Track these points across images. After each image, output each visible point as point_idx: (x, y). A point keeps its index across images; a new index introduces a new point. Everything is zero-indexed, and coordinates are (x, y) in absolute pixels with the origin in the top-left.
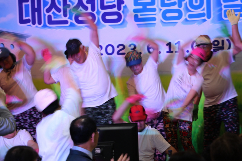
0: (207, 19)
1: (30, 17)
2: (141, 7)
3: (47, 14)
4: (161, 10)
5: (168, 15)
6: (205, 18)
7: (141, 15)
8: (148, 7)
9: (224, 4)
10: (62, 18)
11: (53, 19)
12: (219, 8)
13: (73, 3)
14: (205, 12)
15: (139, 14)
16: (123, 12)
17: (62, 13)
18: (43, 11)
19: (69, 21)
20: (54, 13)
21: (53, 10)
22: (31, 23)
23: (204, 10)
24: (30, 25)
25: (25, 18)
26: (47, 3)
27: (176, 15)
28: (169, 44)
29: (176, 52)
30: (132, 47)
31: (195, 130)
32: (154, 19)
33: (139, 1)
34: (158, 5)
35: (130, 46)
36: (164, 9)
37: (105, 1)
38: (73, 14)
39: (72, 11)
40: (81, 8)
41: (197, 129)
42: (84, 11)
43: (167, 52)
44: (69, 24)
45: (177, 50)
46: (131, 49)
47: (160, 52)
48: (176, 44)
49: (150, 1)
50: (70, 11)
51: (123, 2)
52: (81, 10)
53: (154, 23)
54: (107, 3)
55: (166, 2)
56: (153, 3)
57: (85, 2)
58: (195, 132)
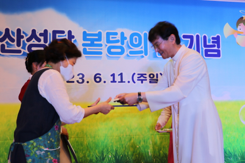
0: (144, 56)
2: (89, 42)
3: (0, 43)
4: (106, 45)
5: (113, 50)
6: (143, 54)
7: (89, 49)
8: (95, 42)
10: (15, 47)
11: (6, 48)
13: (26, 35)
14: (143, 50)
15: (87, 48)
17: (15, 43)
19: (23, 50)
20: (7, 43)
21: (7, 40)
23: (142, 48)
26: (1, 33)
27: (119, 50)
28: (113, 75)
29: (119, 82)
30: (81, 76)
31: (134, 149)
32: (101, 53)
33: (88, 37)
34: (104, 41)
35: (78, 75)
36: (109, 45)
37: (57, 35)
38: (26, 44)
39: (26, 42)
40: (34, 39)
41: (136, 149)
42: (36, 43)
43: (111, 82)
44: (22, 53)
45: (120, 81)
46: (80, 78)
47: (105, 82)
48: (119, 75)
49: (97, 37)
50: (24, 41)
51: (73, 37)
52: (34, 41)
53: (100, 57)
54: (59, 36)
55: (111, 39)
56: (100, 39)
57: (38, 35)
58: (134, 152)
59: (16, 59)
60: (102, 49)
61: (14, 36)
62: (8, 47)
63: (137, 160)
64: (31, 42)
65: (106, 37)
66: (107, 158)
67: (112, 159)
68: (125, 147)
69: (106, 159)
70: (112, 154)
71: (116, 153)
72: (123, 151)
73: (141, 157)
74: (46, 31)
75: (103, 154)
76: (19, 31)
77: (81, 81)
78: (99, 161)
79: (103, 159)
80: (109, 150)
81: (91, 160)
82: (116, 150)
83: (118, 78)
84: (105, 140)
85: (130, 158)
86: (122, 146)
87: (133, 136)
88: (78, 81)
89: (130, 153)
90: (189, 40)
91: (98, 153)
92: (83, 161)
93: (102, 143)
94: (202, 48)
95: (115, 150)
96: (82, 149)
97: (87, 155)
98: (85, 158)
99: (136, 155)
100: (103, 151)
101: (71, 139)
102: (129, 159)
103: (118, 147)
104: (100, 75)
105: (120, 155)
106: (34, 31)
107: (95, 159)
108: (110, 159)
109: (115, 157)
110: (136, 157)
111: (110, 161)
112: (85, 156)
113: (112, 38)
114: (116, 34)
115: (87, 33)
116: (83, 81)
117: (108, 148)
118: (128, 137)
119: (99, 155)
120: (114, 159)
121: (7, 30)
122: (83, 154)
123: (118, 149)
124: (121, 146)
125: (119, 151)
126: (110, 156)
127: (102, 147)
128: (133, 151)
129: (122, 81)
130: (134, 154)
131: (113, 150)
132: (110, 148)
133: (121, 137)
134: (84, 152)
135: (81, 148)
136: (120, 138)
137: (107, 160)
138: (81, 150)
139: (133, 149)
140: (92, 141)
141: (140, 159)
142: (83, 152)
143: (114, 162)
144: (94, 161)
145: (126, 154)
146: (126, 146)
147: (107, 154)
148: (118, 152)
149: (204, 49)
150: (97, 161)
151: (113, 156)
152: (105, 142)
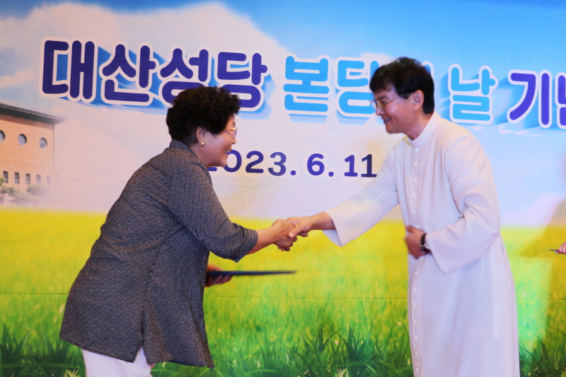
1: (68, 82)
2: (299, 82)
3: (105, 79)
4: (338, 91)
5: (351, 102)
7: (298, 97)
8: (313, 83)
9: (453, 93)
10: (136, 88)
11: (117, 90)
12: (445, 99)
13: (161, 62)
15: (295, 95)
16: (263, 88)
17: (137, 78)
18: (98, 70)
19: (152, 96)
20: (119, 77)
21: (119, 71)
22: (68, 94)
24: (66, 98)
25: (55, 82)
26: (108, 55)
28: (351, 159)
29: (363, 175)
30: (278, 159)
31: (391, 330)
32: (324, 108)
33: (296, 71)
34: (332, 81)
35: (273, 156)
36: (344, 90)
37: (229, 63)
38: (160, 82)
39: (159, 76)
40: (177, 72)
41: (396, 329)
42: (182, 79)
43: (346, 174)
44: (150, 101)
45: (366, 173)
46: (276, 163)
47: (331, 174)
48: (364, 160)
49: (317, 72)
50: (155, 75)
51: (264, 69)
52: (177, 76)
53: (323, 116)
54: (232, 66)
55: (349, 77)
56: (323, 76)
57: (186, 61)
58: (390, 336)
59: (136, 114)
60: (327, 99)
61: (134, 62)
62: (120, 87)
63: (396, 355)
64: (171, 78)
65: (339, 72)
66: (330, 346)
67: (340, 349)
68: (372, 322)
69: (328, 350)
70: (340, 337)
71: (351, 335)
72: (366, 331)
73: (405, 347)
74: (204, 54)
75: (321, 336)
76: (145, 51)
77: (277, 169)
78: (313, 352)
79: (322, 348)
80: (336, 330)
81: (293, 348)
82: (350, 329)
83: (361, 167)
84: (326, 304)
85: (381, 349)
86: (365, 320)
87: (391, 299)
88: (271, 170)
89: (381, 338)
90: (526, 84)
91: (311, 333)
92: (277, 349)
93: (320, 311)
94: (554, 105)
95: (348, 329)
96: (276, 324)
97: (285, 338)
98: (281, 343)
99: (395, 342)
100: (321, 330)
101: (252, 300)
102: (379, 351)
103: (354, 323)
104: (321, 157)
105: (359, 341)
106: (178, 53)
107: (303, 347)
108: (336, 348)
109: (348, 345)
110: (395, 347)
111: (335, 353)
112: (280, 340)
113: (352, 74)
114: (361, 65)
115: (295, 61)
116: (283, 171)
117: (334, 324)
118: (379, 300)
119: (312, 339)
120: (344, 348)
121: (120, 49)
122: (277, 335)
123: (356, 328)
124: (362, 321)
125: (357, 332)
126: (337, 343)
127: (320, 321)
128: (389, 333)
129: (369, 174)
130: (391, 340)
131: (345, 329)
132: (338, 324)
133: (364, 300)
134: (279, 330)
135: (274, 321)
136: (362, 302)
137: (331, 350)
138: (272, 326)
139: (389, 330)
140: (298, 307)
141: (403, 353)
142: (277, 329)
143: (346, 355)
144: (300, 352)
145: (373, 339)
146: (374, 322)
147: (331, 337)
148: (354, 334)
149: (560, 106)
150: (307, 353)
151: (343, 342)
152: (327, 309)
